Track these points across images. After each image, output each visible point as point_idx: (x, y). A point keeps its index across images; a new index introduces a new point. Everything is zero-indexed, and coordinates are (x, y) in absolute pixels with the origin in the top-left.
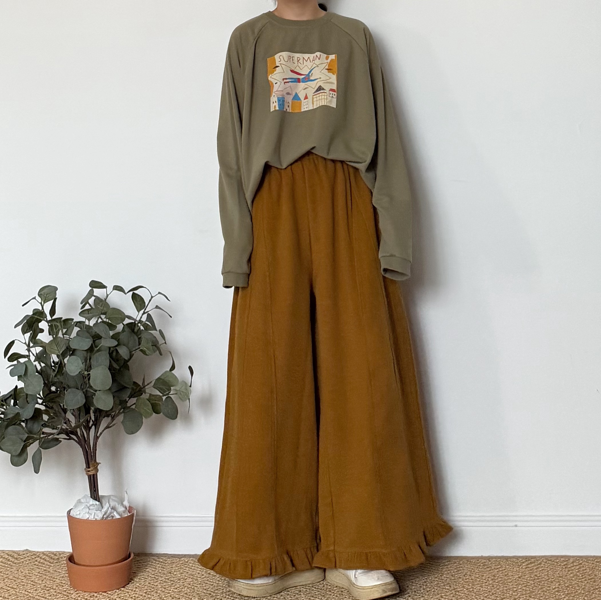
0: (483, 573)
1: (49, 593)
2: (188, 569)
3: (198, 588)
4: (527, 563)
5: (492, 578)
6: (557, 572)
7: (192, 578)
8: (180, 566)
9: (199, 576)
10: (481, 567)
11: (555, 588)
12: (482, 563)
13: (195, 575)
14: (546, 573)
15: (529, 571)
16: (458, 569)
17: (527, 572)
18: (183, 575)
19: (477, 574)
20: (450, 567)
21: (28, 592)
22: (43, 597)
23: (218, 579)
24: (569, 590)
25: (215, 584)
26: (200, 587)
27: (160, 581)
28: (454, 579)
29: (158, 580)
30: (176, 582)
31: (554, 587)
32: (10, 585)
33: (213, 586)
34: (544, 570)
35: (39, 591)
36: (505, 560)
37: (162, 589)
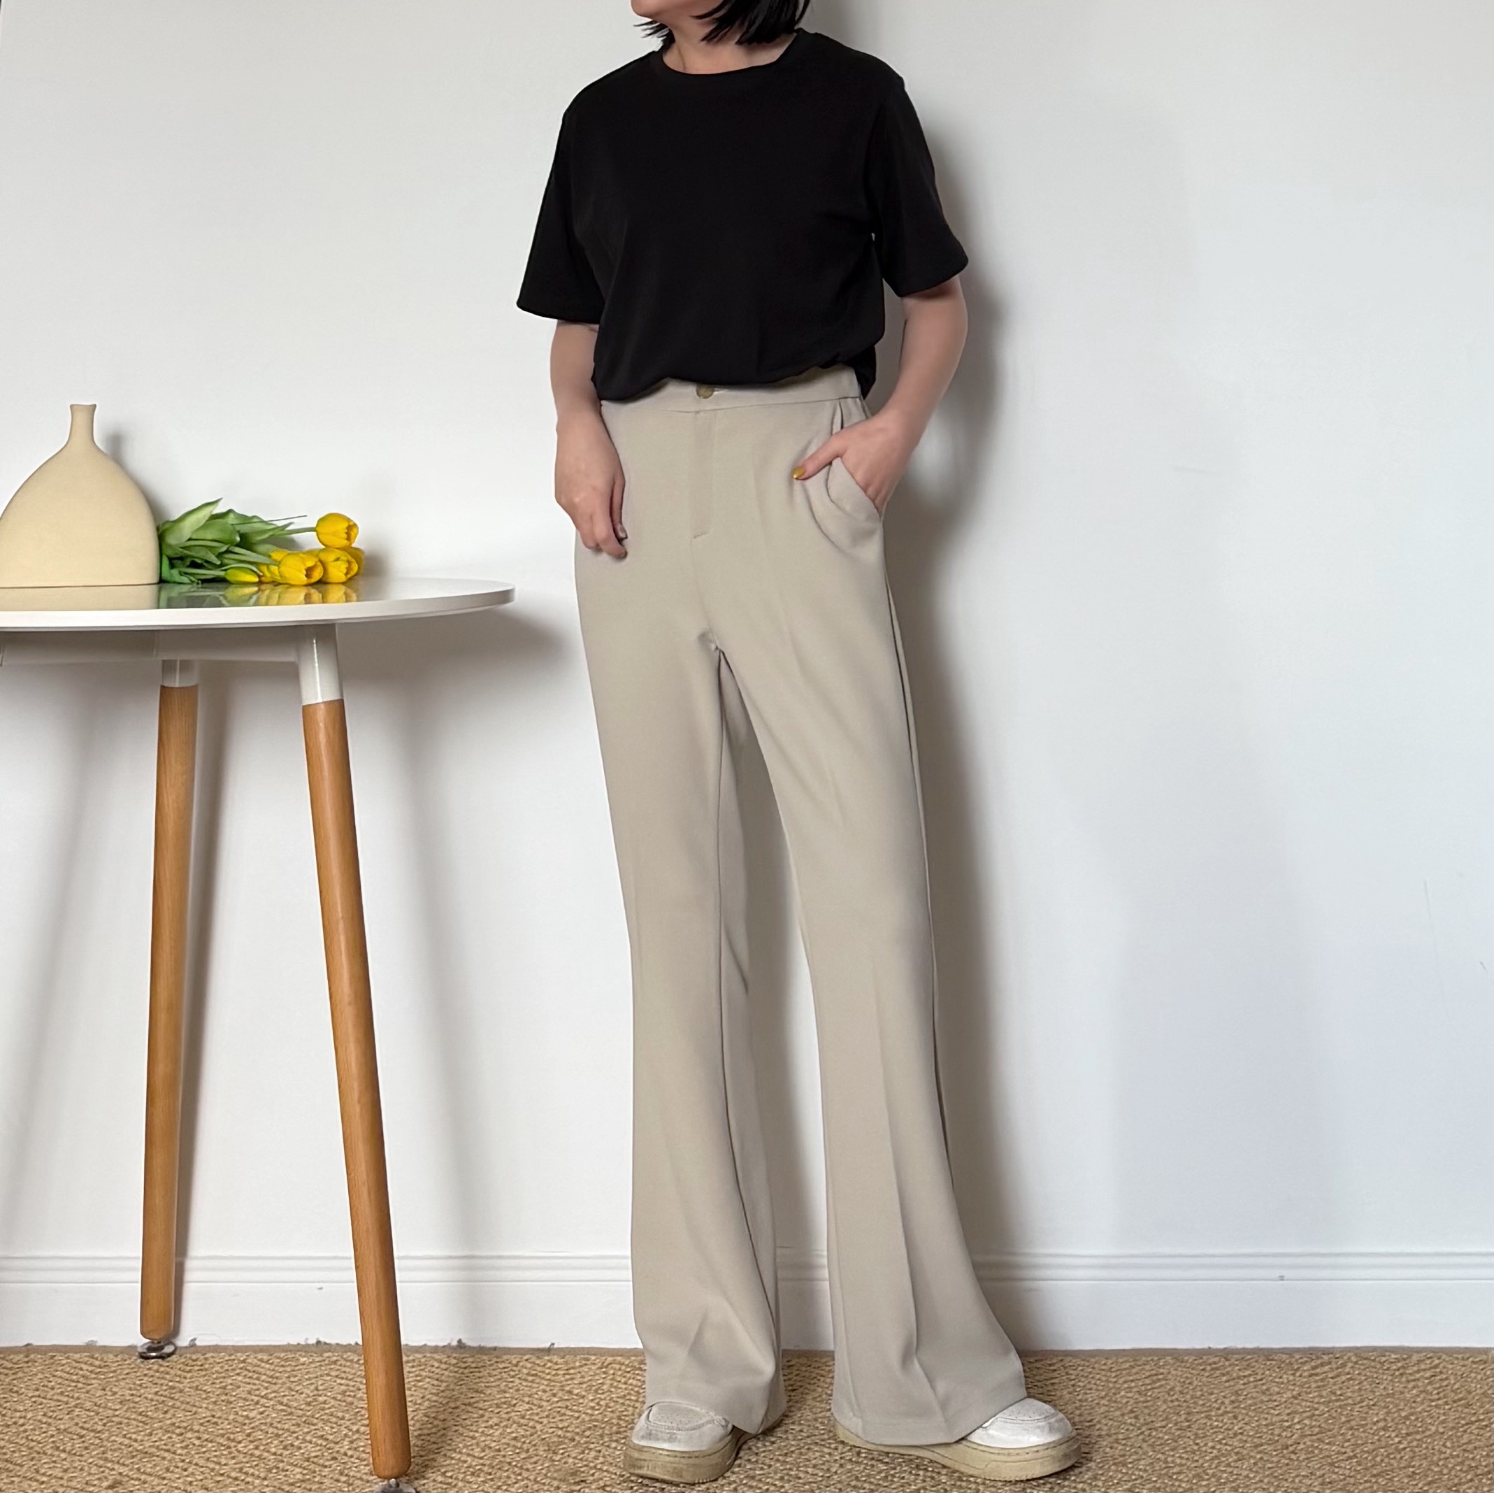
0: (1213, 1386)
1: (183, 1441)
2: (517, 1381)
3: (545, 1425)
4: (1313, 1364)
5: (1233, 1398)
6: (1382, 1384)
7: (528, 1403)
8: (501, 1373)
9: (544, 1398)
10: (1207, 1374)
11: (1378, 1421)
12: (1210, 1364)
13: (536, 1396)
14: (1357, 1387)
15: (1316, 1381)
16: (1154, 1378)
17: (1314, 1385)
18: (507, 1395)
19: (1199, 1388)
20: (1137, 1373)
21: (130, 1438)
22: (168, 1451)
24: (1410, 1425)
25: (583, 1415)
26: (549, 1422)
28: (1144, 1402)
31: (1375, 1420)
32: (85, 1422)
33: (580, 1419)
34: (1351, 1382)
35: (160, 1435)
36: (1263, 1358)
37: (457, 1428)
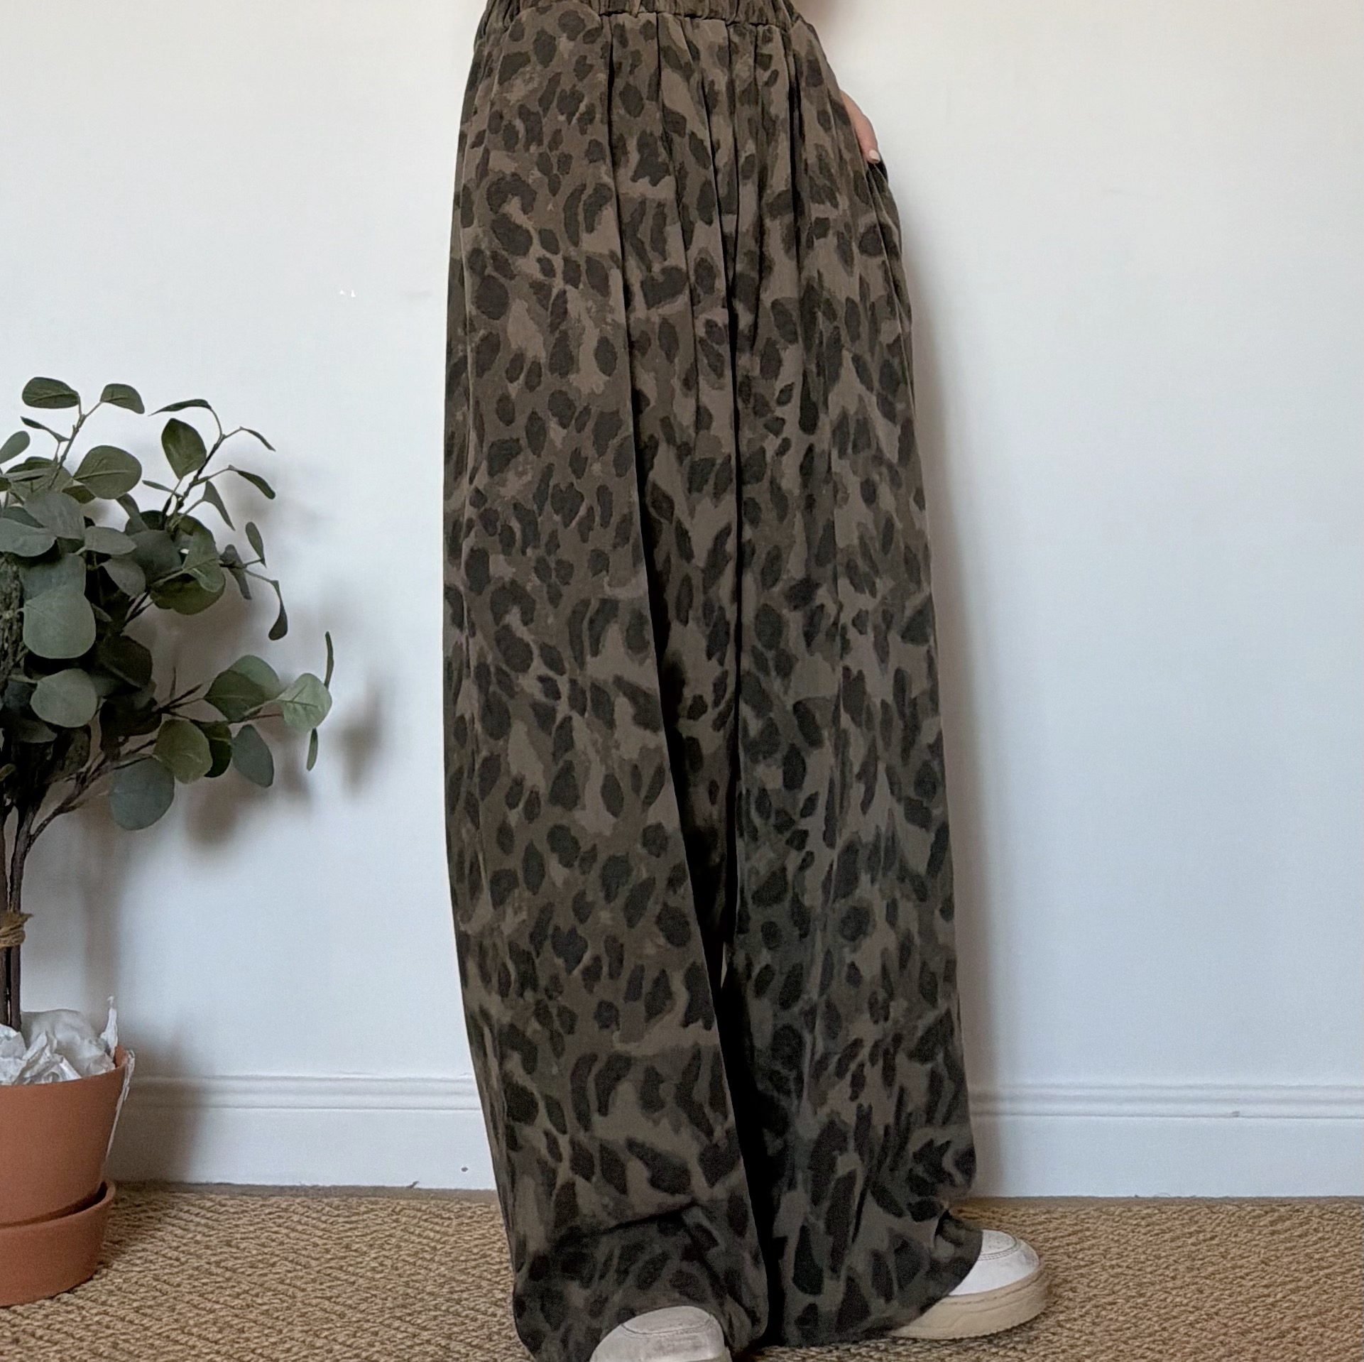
0: (1156, 1247)
4: (1268, 1219)
7: (291, 1261)
8: (263, 1220)
13: (304, 1252)
16: (1080, 1235)
18: (266, 1250)
19: (1139, 1250)
23: (374, 1264)
25: (361, 1281)
26: (315, 1289)
27: (191, 1272)
29: (185, 1267)
30: (243, 1273)
33: (356, 1286)
34: (1325, 1242)
36: (1207, 1211)
37: (192, 1296)
